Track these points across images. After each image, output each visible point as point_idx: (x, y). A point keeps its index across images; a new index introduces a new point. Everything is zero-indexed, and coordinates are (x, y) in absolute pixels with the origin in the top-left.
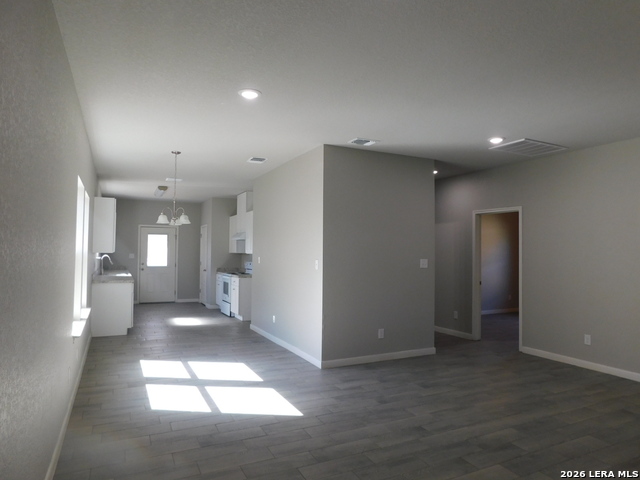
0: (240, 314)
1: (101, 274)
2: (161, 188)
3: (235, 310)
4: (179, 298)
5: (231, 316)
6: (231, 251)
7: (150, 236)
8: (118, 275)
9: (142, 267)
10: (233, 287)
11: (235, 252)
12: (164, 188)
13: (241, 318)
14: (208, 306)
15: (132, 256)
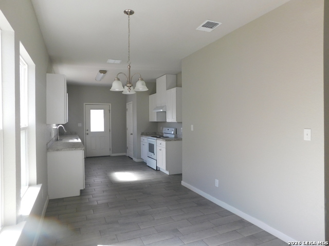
0: (167, 169)
1: (57, 140)
2: (102, 72)
3: (162, 166)
4: (113, 153)
5: (157, 170)
6: (151, 120)
7: (92, 111)
8: (71, 141)
9: (87, 132)
10: (158, 148)
11: (155, 120)
12: (103, 72)
13: (167, 173)
14: (135, 160)
15: (80, 125)
